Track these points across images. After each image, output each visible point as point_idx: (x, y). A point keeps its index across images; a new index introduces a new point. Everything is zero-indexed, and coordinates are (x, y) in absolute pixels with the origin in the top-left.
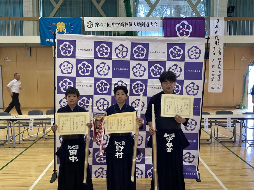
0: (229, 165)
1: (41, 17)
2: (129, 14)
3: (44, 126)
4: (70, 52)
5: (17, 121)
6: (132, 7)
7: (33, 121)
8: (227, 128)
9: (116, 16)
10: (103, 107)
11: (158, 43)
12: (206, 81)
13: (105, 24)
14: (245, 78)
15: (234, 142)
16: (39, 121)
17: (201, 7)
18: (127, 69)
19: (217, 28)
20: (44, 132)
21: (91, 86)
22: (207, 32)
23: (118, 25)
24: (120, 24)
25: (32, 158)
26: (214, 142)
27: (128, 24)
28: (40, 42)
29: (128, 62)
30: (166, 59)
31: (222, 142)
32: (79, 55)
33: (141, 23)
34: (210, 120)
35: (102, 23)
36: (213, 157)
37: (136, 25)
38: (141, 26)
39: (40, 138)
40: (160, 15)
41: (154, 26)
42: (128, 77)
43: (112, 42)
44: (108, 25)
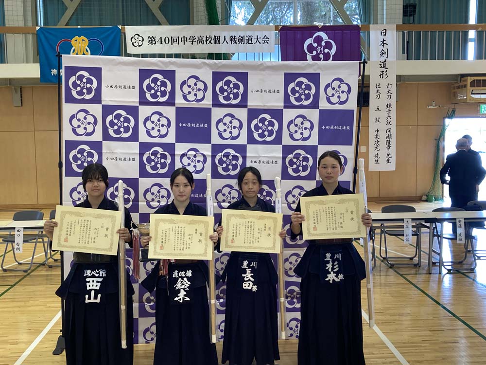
0: (408, 310)
1: (42, 26)
2: (213, 20)
3: (46, 242)
4: (89, 91)
6: (220, 7)
7: (22, 233)
8: (404, 238)
10: (159, 202)
11: (267, 72)
12: (362, 149)
13: (167, 39)
14: (439, 142)
15: (417, 266)
16: (36, 232)
17: (352, 6)
18: (206, 126)
19: (383, 45)
20: (46, 254)
21: (134, 159)
22: (365, 54)
23: (192, 41)
24: (196, 40)
25: (19, 307)
26: (380, 266)
27: (213, 38)
28: (39, 77)
29: (208, 112)
30: (283, 104)
31: (394, 265)
32: (108, 98)
33: (237, 38)
35: (161, 38)
36: (377, 296)
37: (228, 41)
38: (238, 43)
39: (39, 266)
40: (274, 23)
41: (262, 42)
42: (208, 141)
43: (174, 72)
44: (174, 41)
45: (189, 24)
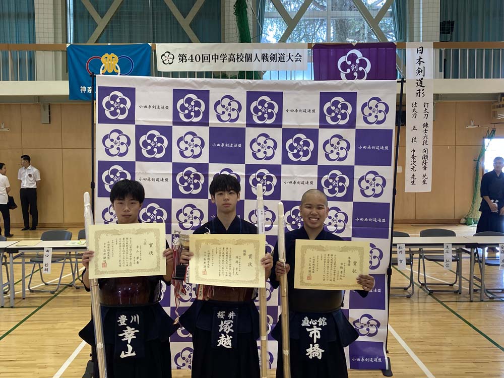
0: (449, 340)
1: (72, 43)
3: (74, 262)
5: (18, 252)
6: (252, 24)
7: (51, 253)
8: (443, 263)
9: (219, 41)
10: (192, 223)
11: (302, 91)
12: (399, 169)
13: (198, 57)
16: (64, 253)
17: (388, 23)
18: (240, 146)
19: (420, 63)
20: (74, 274)
21: (167, 180)
22: (401, 72)
23: (224, 59)
24: (227, 58)
25: (47, 329)
26: (418, 293)
27: (244, 56)
28: (69, 94)
30: (318, 124)
31: (433, 292)
32: (142, 118)
33: (269, 56)
34: (410, 249)
35: (192, 56)
36: (415, 324)
37: (260, 59)
38: (269, 61)
39: (66, 288)
40: (306, 40)
41: (294, 60)
42: (241, 160)
43: (208, 92)
44: (204, 58)
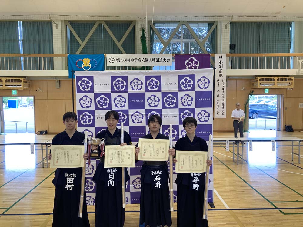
2: (145, 52)
4: (88, 87)
14: (246, 105)
18: (143, 101)
19: (221, 63)
24: (137, 60)
27: (145, 59)
29: (143, 94)
32: (97, 90)
33: (156, 59)
37: (152, 61)
41: (167, 61)
43: (127, 77)
45: (134, 53)
